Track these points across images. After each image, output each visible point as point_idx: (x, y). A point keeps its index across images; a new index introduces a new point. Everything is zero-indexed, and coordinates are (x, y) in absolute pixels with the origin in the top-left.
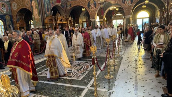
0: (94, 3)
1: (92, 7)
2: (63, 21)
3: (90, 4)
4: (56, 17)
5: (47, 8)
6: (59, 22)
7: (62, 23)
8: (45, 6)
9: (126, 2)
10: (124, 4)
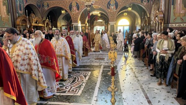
0: (76, 6)
1: (75, 9)
2: (39, 23)
3: (72, 6)
4: (31, 18)
5: (19, 5)
6: (33, 24)
7: (37, 25)
8: (17, 3)
9: (110, 8)
10: (109, 9)
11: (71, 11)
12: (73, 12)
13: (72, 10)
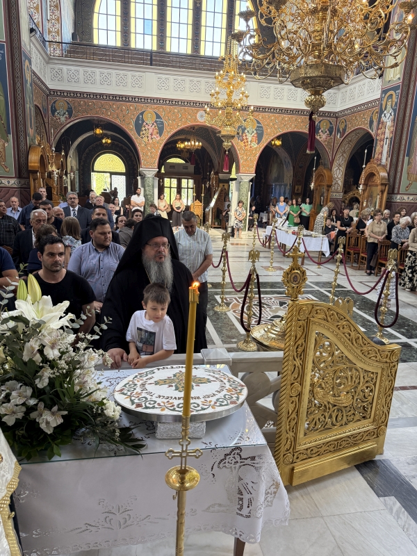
9: (245, 138)
10: (242, 141)
11: (139, 135)
12: (145, 139)
13: (144, 132)
